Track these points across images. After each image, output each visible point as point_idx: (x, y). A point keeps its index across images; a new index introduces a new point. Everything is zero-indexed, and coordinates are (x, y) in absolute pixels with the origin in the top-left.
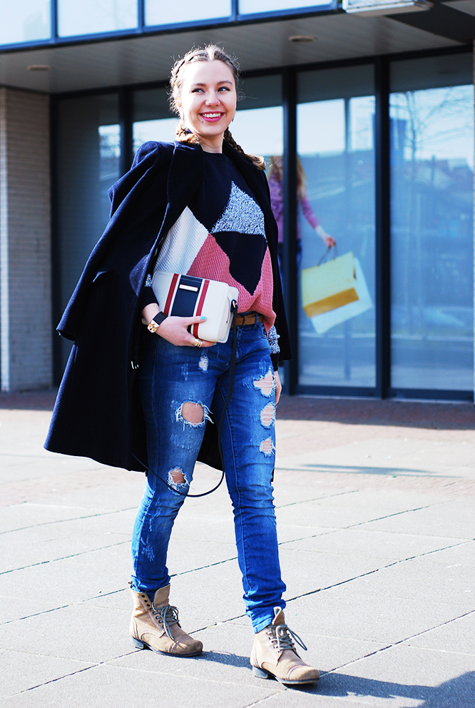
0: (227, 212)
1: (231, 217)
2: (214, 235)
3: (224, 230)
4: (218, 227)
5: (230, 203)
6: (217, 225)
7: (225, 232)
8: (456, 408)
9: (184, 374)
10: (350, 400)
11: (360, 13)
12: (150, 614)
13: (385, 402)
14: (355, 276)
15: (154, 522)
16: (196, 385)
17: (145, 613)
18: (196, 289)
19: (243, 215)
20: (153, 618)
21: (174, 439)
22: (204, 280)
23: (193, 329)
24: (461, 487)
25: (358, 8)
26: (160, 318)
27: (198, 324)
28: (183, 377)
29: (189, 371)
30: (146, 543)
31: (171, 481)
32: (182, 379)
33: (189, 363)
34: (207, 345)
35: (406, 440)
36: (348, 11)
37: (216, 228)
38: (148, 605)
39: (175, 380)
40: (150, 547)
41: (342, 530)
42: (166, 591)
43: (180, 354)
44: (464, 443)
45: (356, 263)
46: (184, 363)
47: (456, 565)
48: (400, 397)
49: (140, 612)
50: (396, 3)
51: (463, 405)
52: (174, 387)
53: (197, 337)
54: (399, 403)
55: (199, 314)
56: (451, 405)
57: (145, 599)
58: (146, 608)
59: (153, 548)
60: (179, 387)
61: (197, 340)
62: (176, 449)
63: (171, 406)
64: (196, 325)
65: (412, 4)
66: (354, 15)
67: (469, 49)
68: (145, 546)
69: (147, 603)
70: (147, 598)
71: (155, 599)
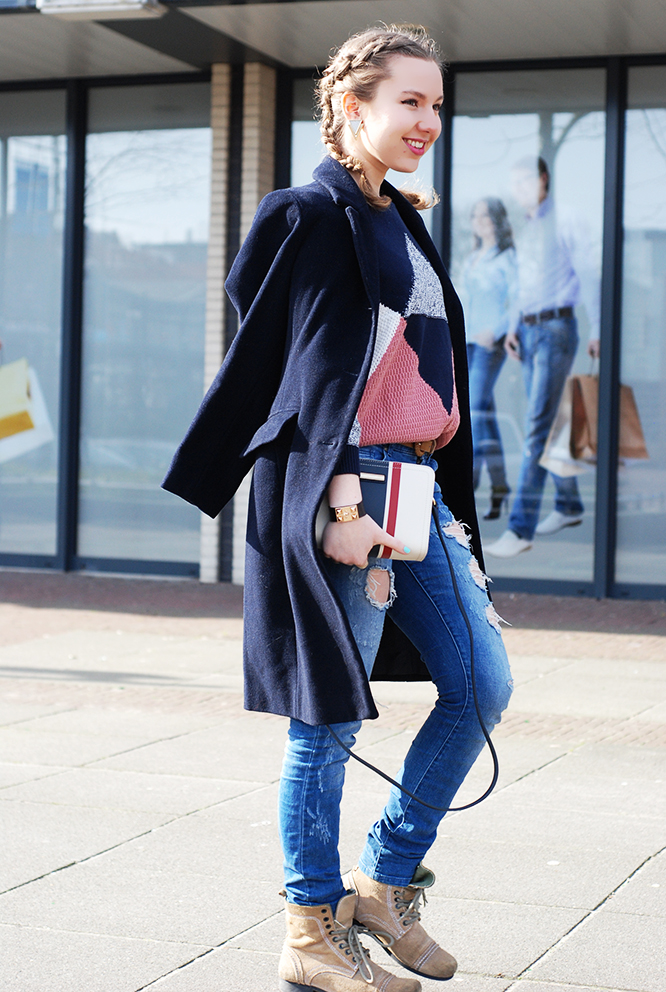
1: (420, 292)
6: (410, 304)
8: (175, 587)
10: (18, 574)
11: (62, 14)
12: (328, 941)
13: (70, 576)
14: (29, 394)
17: (321, 941)
20: (334, 949)
24: (224, 704)
25: (60, 6)
35: (119, 633)
36: (45, 11)
37: (410, 309)
38: (328, 926)
40: (323, 820)
41: (75, 769)
44: (204, 639)
45: (32, 375)
47: (264, 823)
48: (92, 570)
49: (307, 940)
50: (115, 4)
51: (184, 583)
54: (90, 578)
56: (166, 582)
57: (326, 915)
58: (323, 932)
59: (328, 821)
65: (139, 6)
66: (51, 18)
67: (205, 76)
68: (315, 821)
69: (327, 923)
70: (329, 914)
71: (337, 915)
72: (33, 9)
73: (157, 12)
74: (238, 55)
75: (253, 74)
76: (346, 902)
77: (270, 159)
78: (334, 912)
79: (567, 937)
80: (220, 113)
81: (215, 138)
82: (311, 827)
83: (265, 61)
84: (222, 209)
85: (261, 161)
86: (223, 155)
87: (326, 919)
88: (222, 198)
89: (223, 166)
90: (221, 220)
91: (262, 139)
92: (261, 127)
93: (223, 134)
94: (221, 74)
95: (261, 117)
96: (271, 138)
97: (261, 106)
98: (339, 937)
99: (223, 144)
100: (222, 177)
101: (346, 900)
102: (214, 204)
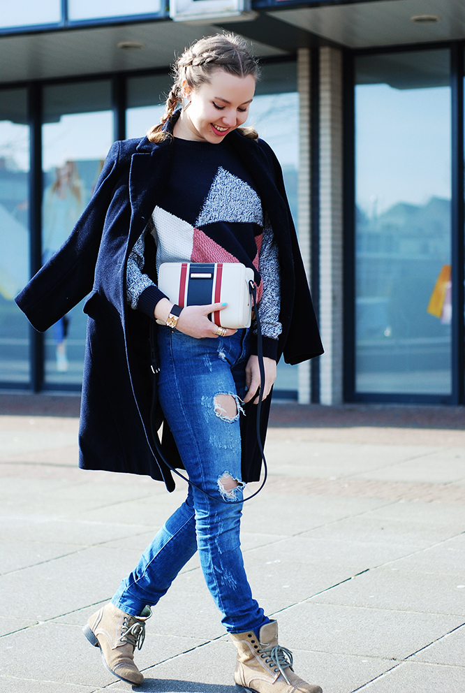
0: (208, 202)
1: (214, 207)
2: (200, 228)
3: (210, 222)
4: (202, 220)
5: (212, 192)
6: (200, 218)
7: (213, 223)
8: (281, 408)
9: (208, 365)
11: (187, 21)
12: (258, 657)
15: (221, 543)
16: (222, 375)
17: (252, 657)
18: (209, 276)
19: (232, 203)
20: (262, 663)
21: (213, 440)
22: (216, 265)
23: (215, 317)
25: (186, 15)
26: (177, 310)
27: (219, 311)
28: (207, 368)
29: (211, 361)
30: (221, 569)
31: (222, 490)
32: (206, 370)
33: (209, 353)
34: (231, 333)
36: (175, 19)
37: (200, 221)
38: (256, 647)
39: (199, 374)
40: (228, 573)
42: (273, 629)
43: (199, 346)
46: (204, 354)
50: (222, 12)
52: (201, 381)
53: (219, 326)
55: (217, 300)
57: (252, 638)
58: (253, 651)
59: (232, 573)
60: (205, 380)
61: (220, 329)
62: (219, 451)
63: (202, 404)
64: (217, 313)
65: (237, 13)
66: (181, 24)
67: (293, 58)
68: (222, 575)
69: (254, 644)
70: (254, 637)
71: (261, 639)
72: (168, 19)
73: (251, 16)
74: (315, 43)
75: (325, 54)
76: (265, 630)
77: (339, 112)
78: (258, 637)
79: (449, 634)
80: (304, 83)
81: (301, 99)
82: (221, 579)
83: (333, 45)
84: (307, 147)
85: (333, 114)
86: (306, 111)
87: (253, 642)
88: (306, 141)
89: (306, 118)
90: (307, 155)
91: (333, 99)
92: (332, 91)
93: (306, 96)
94: (304, 56)
95: (332, 84)
96: (339, 97)
97: (332, 76)
98: (265, 655)
99: (306, 103)
100: (306, 126)
101: (265, 628)
102: (301, 144)
